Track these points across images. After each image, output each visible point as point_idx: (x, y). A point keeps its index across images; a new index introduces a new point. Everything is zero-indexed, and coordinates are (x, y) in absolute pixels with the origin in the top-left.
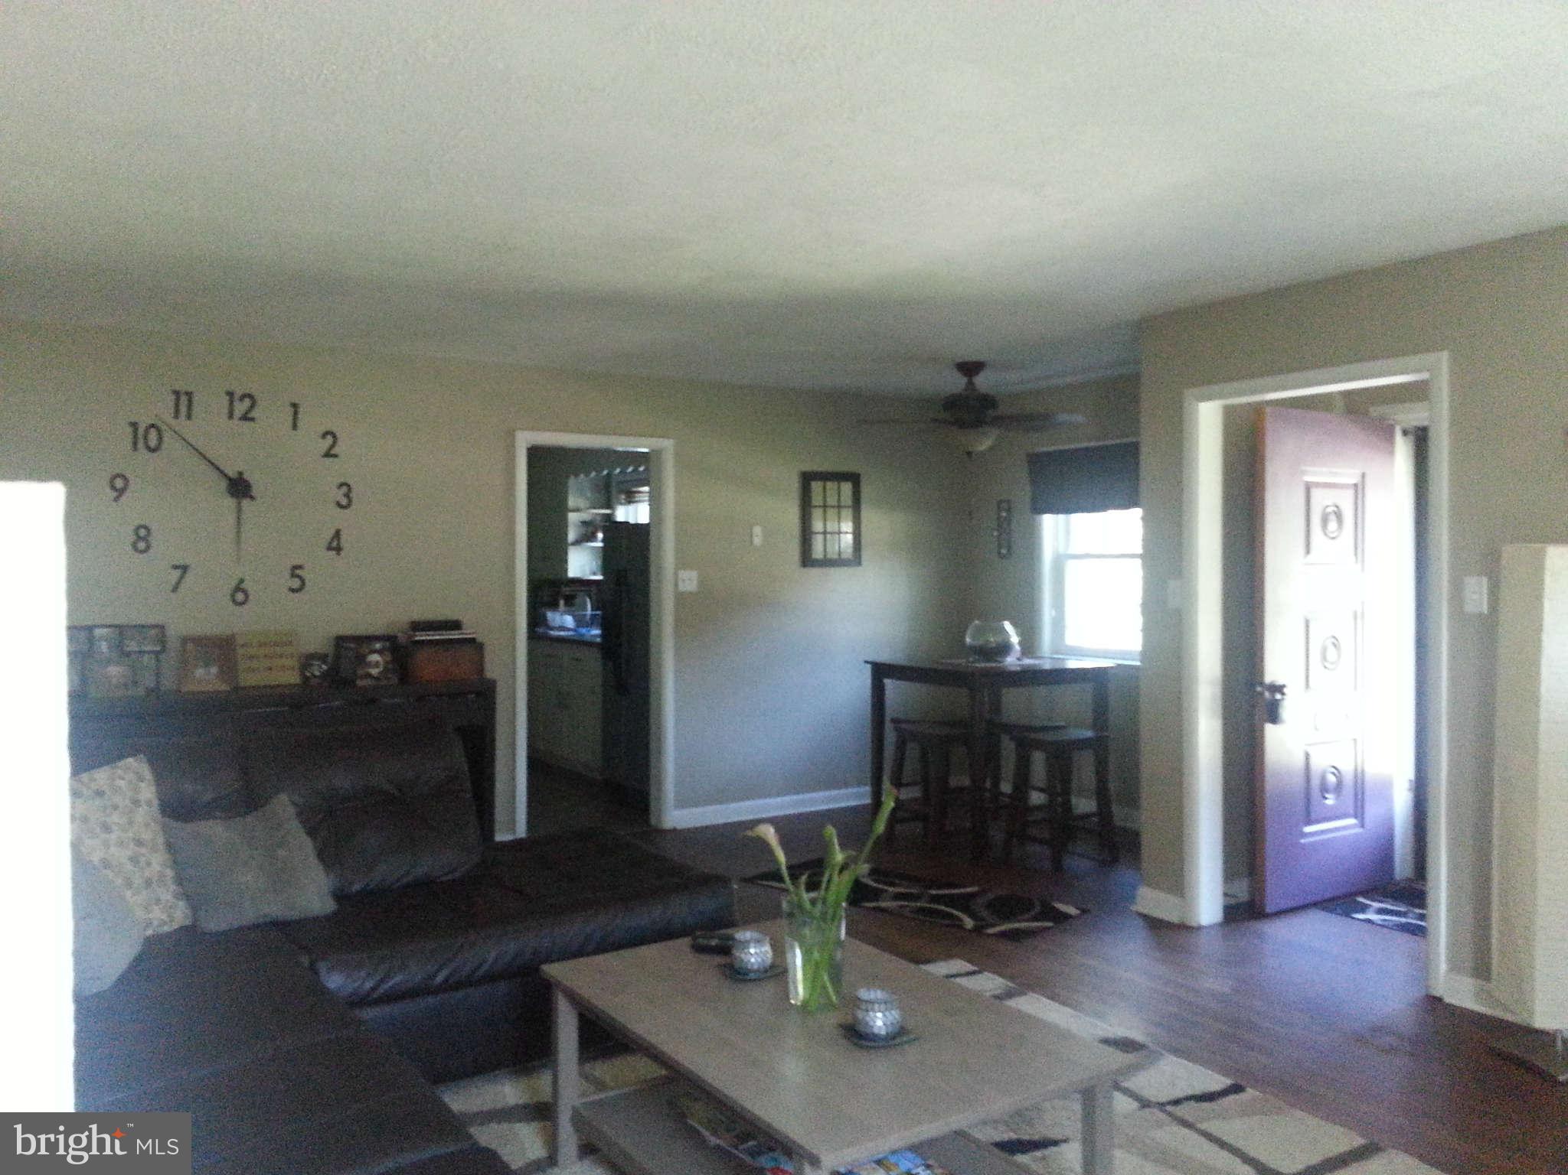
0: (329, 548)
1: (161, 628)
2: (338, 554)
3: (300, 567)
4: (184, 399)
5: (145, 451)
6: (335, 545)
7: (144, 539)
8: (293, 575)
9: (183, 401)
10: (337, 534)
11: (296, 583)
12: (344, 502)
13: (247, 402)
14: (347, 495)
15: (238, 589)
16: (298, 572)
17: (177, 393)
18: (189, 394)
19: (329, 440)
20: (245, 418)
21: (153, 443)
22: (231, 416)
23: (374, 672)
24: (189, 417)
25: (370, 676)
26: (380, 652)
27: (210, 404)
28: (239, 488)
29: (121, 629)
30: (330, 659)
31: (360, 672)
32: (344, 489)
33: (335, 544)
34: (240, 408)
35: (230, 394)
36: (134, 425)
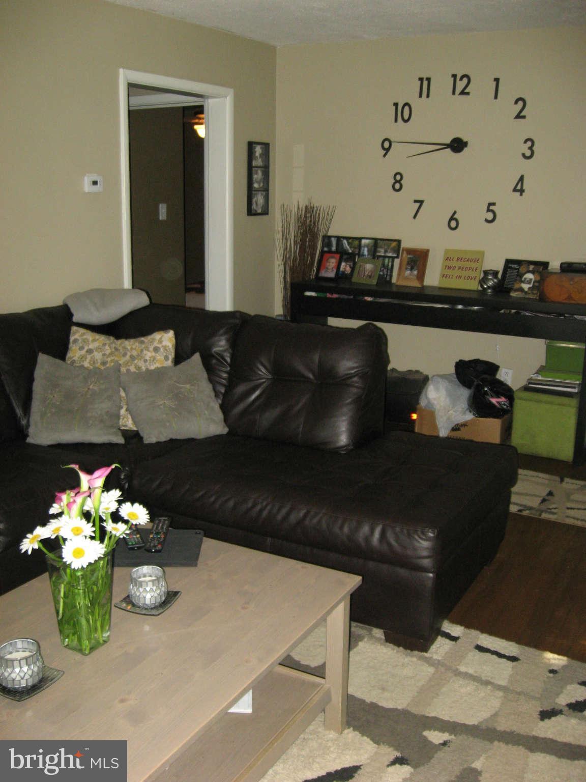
0: (515, 190)
1: (399, 242)
2: (521, 195)
3: (494, 204)
4: (425, 83)
5: (402, 122)
6: (519, 189)
7: (399, 182)
8: (488, 210)
9: (425, 85)
10: (522, 179)
11: (490, 216)
12: (528, 153)
13: (465, 80)
14: (531, 148)
15: (452, 218)
16: (491, 208)
17: (421, 79)
18: (429, 80)
19: (520, 104)
20: (463, 93)
21: (406, 117)
22: (454, 93)
23: (526, 287)
24: (428, 96)
25: (521, 290)
26: (533, 272)
27: (441, 85)
28: (458, 145)
29: (376, 241)
30: (500, 276)
31: (516, 286)
32: (529, 144)
33: (519, 187)
34: (461, 85)
35: (454, 76)
36: (396, 105)
